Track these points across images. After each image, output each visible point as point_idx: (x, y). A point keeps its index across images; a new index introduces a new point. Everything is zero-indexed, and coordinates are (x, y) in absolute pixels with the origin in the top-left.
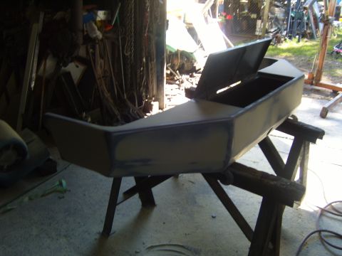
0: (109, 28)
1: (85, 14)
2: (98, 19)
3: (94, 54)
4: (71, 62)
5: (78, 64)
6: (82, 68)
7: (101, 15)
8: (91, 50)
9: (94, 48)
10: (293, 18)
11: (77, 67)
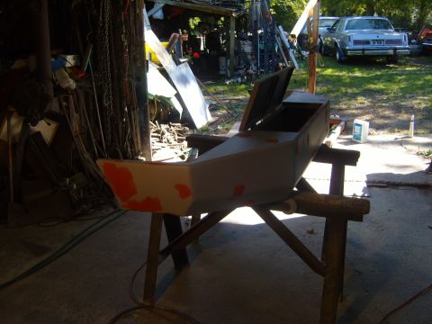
0: (81, 75)
1: (53, 60)
2: (68, 65)
3: (68, 108)
4: (41, 119)
5: (50, 121)
6: (54, 125)
7: (70, 60)
8: (64, 103)
9: (67, 100)
10: (262, 51)
11: (49, 124)
